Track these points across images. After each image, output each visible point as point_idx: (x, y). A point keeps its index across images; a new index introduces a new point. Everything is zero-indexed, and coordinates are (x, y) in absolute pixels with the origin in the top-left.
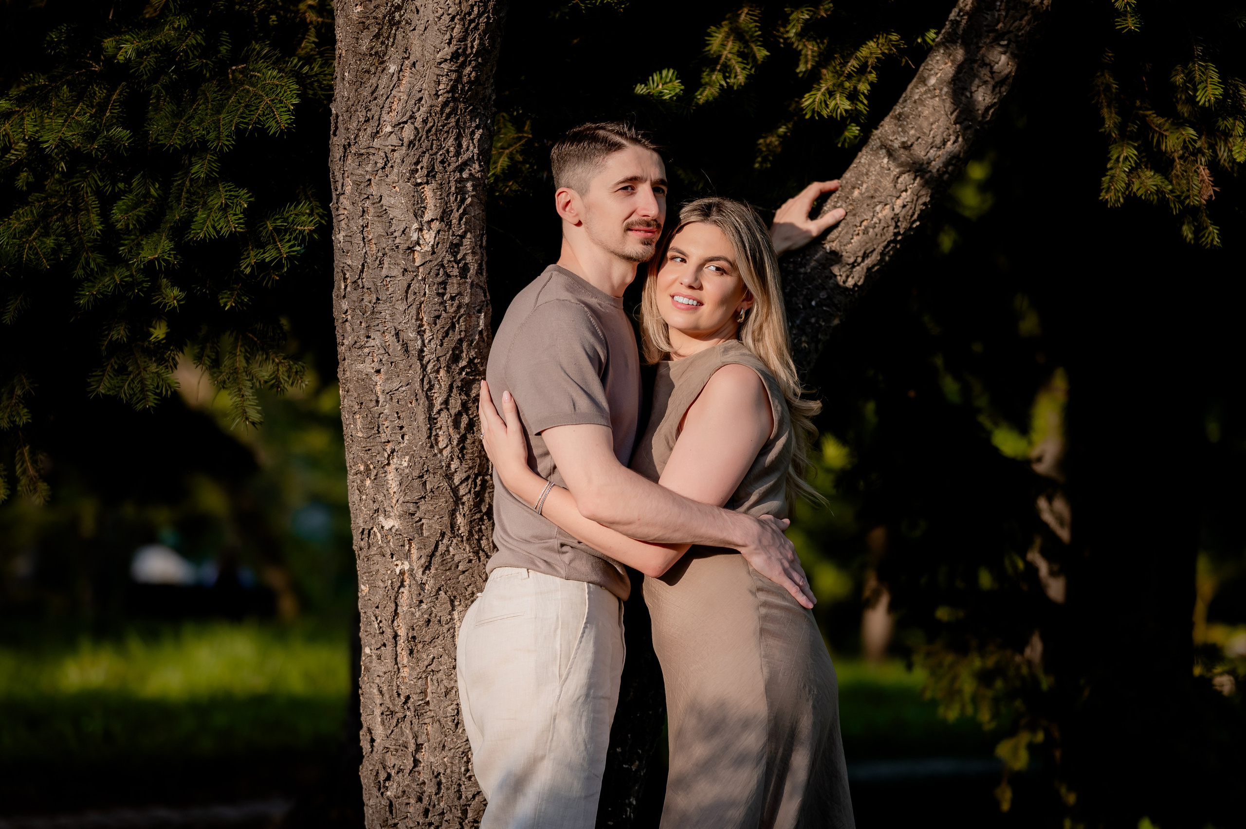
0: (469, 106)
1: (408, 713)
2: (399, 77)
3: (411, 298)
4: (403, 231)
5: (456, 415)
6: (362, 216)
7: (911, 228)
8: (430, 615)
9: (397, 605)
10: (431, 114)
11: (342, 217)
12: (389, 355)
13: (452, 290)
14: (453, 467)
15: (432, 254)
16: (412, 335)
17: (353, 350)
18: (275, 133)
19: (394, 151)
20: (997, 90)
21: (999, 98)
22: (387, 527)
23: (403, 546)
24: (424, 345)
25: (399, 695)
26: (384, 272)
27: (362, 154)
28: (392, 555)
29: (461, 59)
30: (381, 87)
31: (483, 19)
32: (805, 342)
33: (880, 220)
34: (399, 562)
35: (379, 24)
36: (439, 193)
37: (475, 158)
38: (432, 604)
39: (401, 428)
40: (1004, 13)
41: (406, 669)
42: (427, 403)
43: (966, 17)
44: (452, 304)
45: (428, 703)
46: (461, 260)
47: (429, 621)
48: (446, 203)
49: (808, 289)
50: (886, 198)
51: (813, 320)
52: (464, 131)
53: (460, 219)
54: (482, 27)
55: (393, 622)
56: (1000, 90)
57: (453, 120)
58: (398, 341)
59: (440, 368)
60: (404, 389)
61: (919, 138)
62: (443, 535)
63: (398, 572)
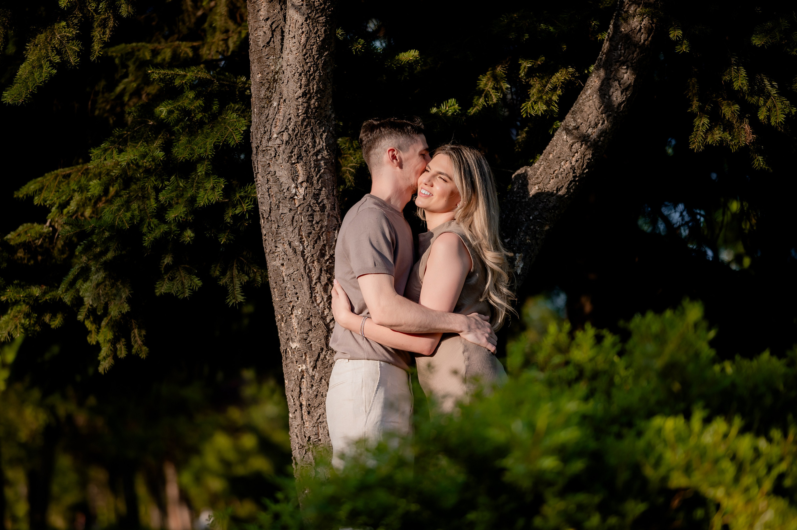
0: (317, 121)
1: (311, 446)
2: (278, 108)
3: (295, 224)
4: (288, 189)
5: (325, 285)
6: (267, 183)
7: (583, 173)
8: (317, 392)
9: (300, 389)
10: (296, 126)
11: (259, 185)
12: (287, 255)
13: (317, 218)
14: (326, 313)
15: (303, 200)
16: (297, 243)
17: (270, 254)
18: (233, 146)
19: (279, 147)
20: (624, 94)
21: (626, 98)
22: (293, 348)
23: (302, 356)
24: (304, 248)
25: (305, 437)
26: (281, 211)
27: (264, 151)
28: (297, 362)
29: (308, 96)
30: (270, 115)
31: (317, 74)
32: (528, 239)
33: (564, 170)
34: (300, 365)
35: (269, 82)
36: (305, 167)
37: (324, 148)
38: (318, 386)
39: (297, 293)
40: (623, 51)
41: (308, 423)
42: (308, 279)
43: (604, 56)
44: (318, 226)
45: (320, 440)
46: (321, 202)
47: (317, 395)
48: (309, 173)
49: (528, 210)
50: (566, 157)
51: (532, 227)
52: (316, 134)
53: (318, 181)
54: (317, 78)
55: (299, 397)
56: (626, 94)
57: (309, 129)
58: (291, 248)
59: (314, 260)
60: (296, 273)
61: (582, 123)
62: (322, 349)
63: (300, 371)
